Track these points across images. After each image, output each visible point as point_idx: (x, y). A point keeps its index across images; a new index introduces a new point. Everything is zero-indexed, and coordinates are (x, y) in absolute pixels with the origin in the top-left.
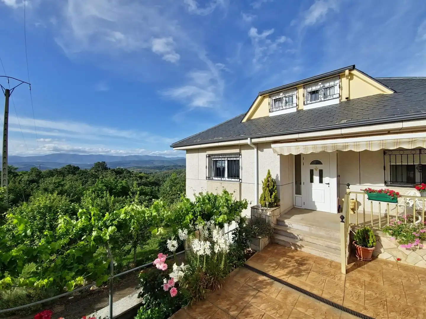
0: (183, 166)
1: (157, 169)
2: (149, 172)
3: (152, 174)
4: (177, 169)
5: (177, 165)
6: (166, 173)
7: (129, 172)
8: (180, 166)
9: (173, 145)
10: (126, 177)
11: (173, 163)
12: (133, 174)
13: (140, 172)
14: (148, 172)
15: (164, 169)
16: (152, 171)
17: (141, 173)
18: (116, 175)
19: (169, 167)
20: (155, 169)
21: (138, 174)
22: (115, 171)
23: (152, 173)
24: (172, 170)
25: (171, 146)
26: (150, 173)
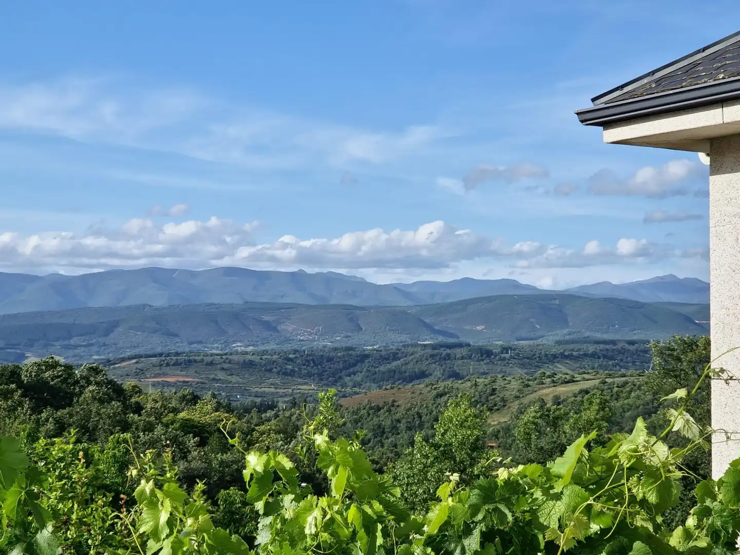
0: (505, 349)
1: (309, 375)
2: (248, 401)
3: (270, 413)
4: (457, 376)
5: (460, 345)
6: (379, 409)
7: (118, 392)
8: (486, 354)
9: (600, 104)
10: (95, 428)
11: (430, 328)
12: (138, 409)
13: (183, 398)
14: (241, 400)
15: (358, 378)
16: (267, 388)
17: (194, 399)
18: (36, 410)
19: (395, 356)
20: (292, 373)
21: (175, 411)
22: (20, 384)
23: (272, 407)
24: (421, 386)
25: (586, 117)
26: (254, 405)
